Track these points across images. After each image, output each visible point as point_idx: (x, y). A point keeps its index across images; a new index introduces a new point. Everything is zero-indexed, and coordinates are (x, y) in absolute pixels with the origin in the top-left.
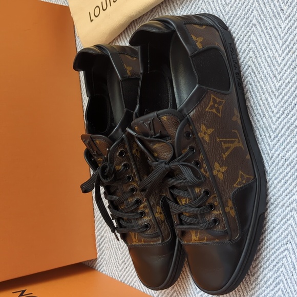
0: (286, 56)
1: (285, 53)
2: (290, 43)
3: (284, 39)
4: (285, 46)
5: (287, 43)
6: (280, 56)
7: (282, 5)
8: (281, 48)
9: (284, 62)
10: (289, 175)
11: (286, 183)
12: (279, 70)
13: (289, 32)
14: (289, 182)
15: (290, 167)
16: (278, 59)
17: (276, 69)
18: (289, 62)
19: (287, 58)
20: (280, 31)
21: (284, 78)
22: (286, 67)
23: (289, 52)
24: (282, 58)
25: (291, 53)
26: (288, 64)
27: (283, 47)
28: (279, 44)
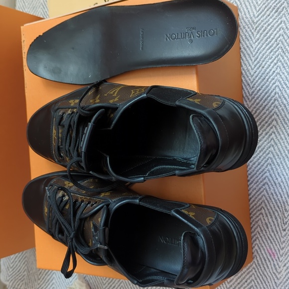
0: (257, 69)
1: (256, 68)
2: (260, 60)
3: (256, 57)
4: (256, 62)
5: (258, 60)
6: (252, 69)
7: (253, 31)
8: (253, 63)
9: (256, 74)
10: (261, 159)
11: (259, 164)
12: (252, 80)
13: (259, 52)
14: (262, 164)
15: (262, 152)
16: (251, 71)
17: (250, 79)
18: (260, 74)
19: (258, 71)
20: (252, 50)
21: (255, 86)
22: (258, 78)
23: (260, 67)
24: (254, 71)
25: (261, 68)
26: (259, 76)
27: (255, 63)
28: (252, 60)
